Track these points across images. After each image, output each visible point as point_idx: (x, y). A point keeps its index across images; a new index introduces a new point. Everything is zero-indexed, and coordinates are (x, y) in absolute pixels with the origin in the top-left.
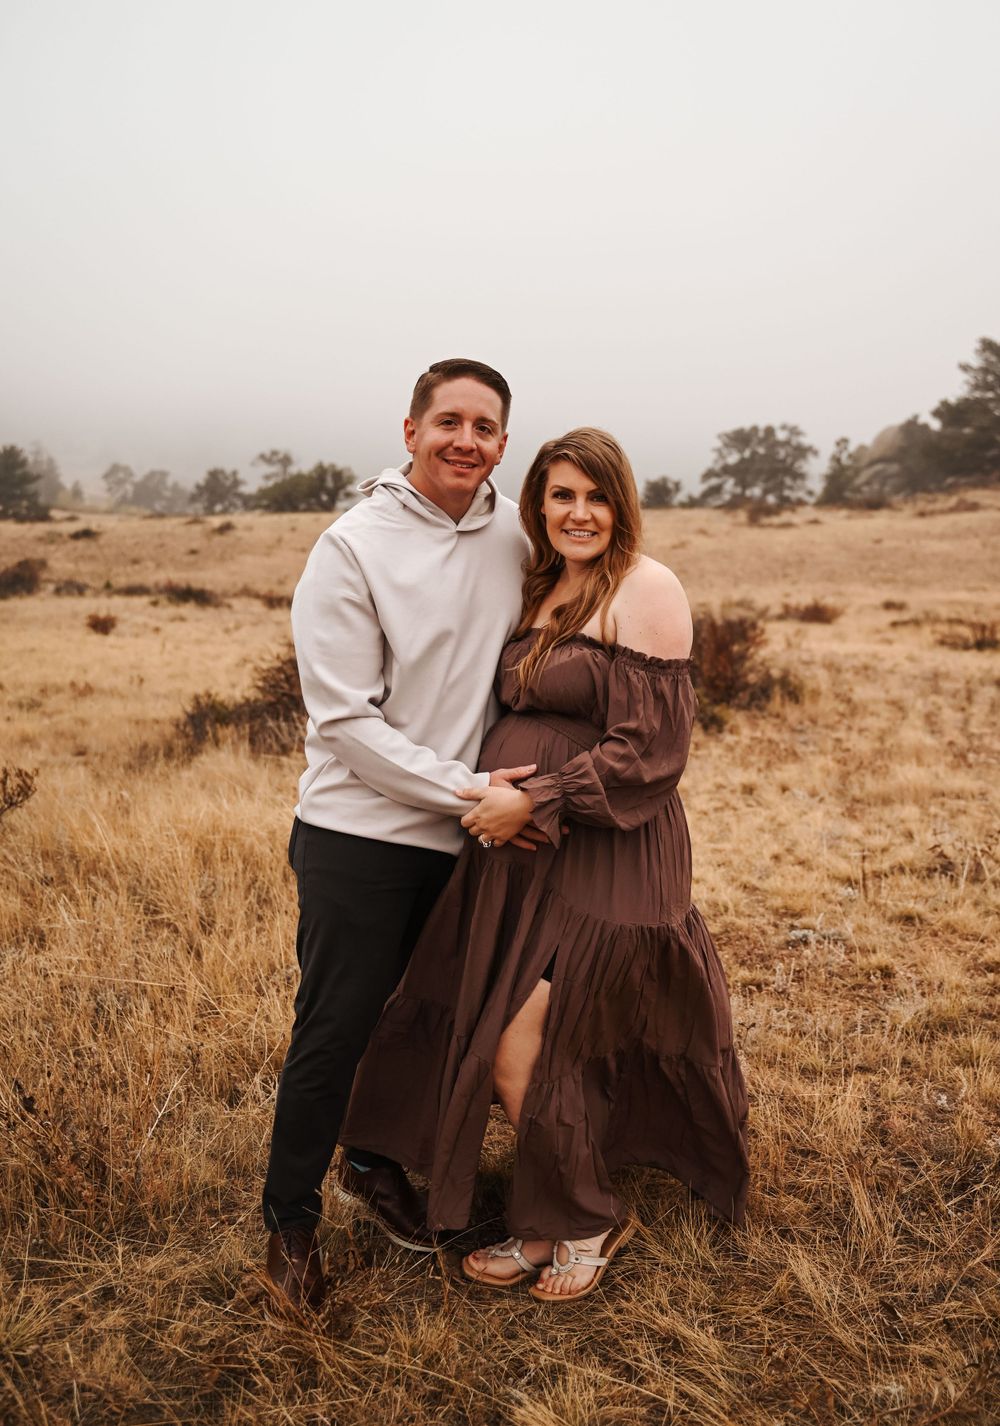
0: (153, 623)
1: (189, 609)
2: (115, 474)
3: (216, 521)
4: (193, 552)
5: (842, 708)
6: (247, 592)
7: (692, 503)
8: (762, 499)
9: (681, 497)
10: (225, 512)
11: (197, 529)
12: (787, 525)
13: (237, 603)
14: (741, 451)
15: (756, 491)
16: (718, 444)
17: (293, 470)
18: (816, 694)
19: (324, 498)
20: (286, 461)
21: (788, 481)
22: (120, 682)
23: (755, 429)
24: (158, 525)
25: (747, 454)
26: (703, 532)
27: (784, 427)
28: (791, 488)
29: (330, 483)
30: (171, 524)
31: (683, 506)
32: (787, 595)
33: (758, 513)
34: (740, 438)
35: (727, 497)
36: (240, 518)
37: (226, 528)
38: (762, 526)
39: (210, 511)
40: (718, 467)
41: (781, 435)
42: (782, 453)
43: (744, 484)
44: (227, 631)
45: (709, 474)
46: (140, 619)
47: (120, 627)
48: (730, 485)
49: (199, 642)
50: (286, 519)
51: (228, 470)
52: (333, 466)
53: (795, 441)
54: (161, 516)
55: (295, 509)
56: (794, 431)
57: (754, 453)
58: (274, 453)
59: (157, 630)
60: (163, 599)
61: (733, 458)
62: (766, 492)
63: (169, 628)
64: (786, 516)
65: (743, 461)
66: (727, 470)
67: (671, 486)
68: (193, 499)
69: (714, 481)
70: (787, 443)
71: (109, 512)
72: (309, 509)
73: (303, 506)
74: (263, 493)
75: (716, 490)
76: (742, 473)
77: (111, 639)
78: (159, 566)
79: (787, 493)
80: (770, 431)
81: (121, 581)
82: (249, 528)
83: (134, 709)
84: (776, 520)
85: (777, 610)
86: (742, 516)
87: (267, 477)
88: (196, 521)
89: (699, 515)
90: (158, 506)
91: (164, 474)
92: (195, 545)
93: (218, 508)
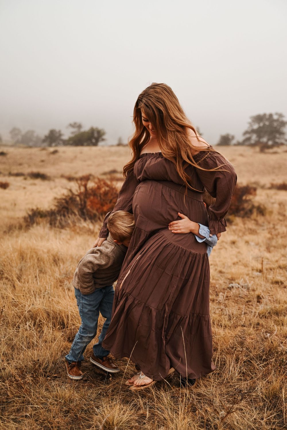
0: (23, 186)
1: (38, 181)
2: (14, 131)
3: (52, 149)
4: (43, 161)
5: (281, 218)
6: (62, 176)
7: (239, 144)
8: (267, 143)
9: (234, 142)
10: (56, 146)
11: (44, 152)
12: (275, 153)
13: (57, 180)
14: (259, 123)
15: (265, 140)
16: (250, 120)
17: (83, 130)
18: (271, 213)
19: (94, 141)
20: (80, 126)
21: (278, 136)
22: (8, 205)
23: (265, 115)
24: (29, 151)
25: (261, 124)
26: (241, 155)
27: (277, 114)
28: (279, 138)
29: (96, 135)
30: (35, 151)
31: (235, 145)
32: (274, 180)
33: (264, 148)
34: (259, 118)
35: (253, 142)
36: (61, 149)
37: (55, 152)
38: (265, 153)
39: (50, 145)
40: (250, 130)
41: (275, 117)
42: (275, 124)
43: (260, 137)
44: (51, 189)
45: (246, 133)
46: (19, 184)
47: (11, 187)
48: (254, 137)
49: (39, 192)
50: (78, 149)
51: (57, 129)
52: (97, 128)
53: (281, 119)
54: (30, 147)
55: (82, 145)
56: (281, 115)
57: (264, 125)
58: (75, 123)
59: (24, 188)
60: (29, 178)
61: (256, 126)
62: (269, 140)
63: (29, 188)
64: (275, 149)
65: (260, 127)
66: (253, 131)
67: (230, 137)
68: (44, 141)
69: (248, 136)
70: (277, 120)
71: (12, 146)
72: (88, 145)
73: (85, 144)
74: (70, 139)
75: (249, 139)
76: (259, 132)
77: (7, 191)
78: (29, 166)
79: (277, 140)
80: (271, 115)
81: (15, 172)
82: (64, 152)
83: (11, 214)
84: (271, 151)
85: (268, 185)
86: (258, 149)
87: (72, 133)
88: (44, 149)
89: (241, 149)
90: (31, 144)
91: (33, 132)
92: (43, 158)
93: (53, 144)
